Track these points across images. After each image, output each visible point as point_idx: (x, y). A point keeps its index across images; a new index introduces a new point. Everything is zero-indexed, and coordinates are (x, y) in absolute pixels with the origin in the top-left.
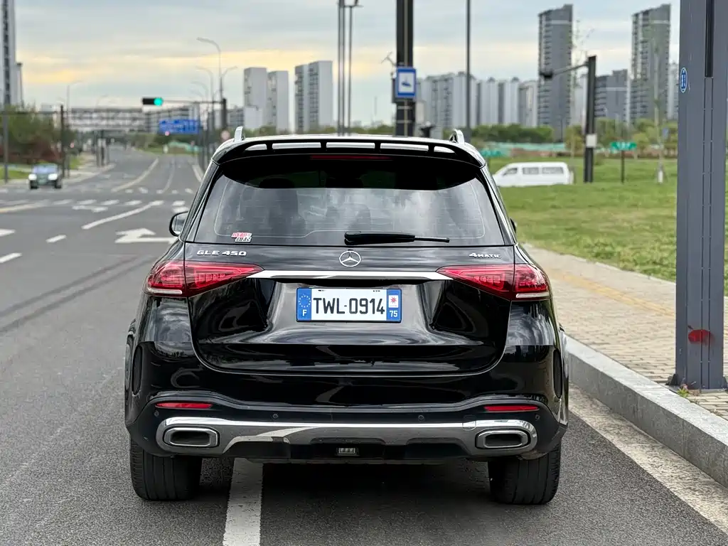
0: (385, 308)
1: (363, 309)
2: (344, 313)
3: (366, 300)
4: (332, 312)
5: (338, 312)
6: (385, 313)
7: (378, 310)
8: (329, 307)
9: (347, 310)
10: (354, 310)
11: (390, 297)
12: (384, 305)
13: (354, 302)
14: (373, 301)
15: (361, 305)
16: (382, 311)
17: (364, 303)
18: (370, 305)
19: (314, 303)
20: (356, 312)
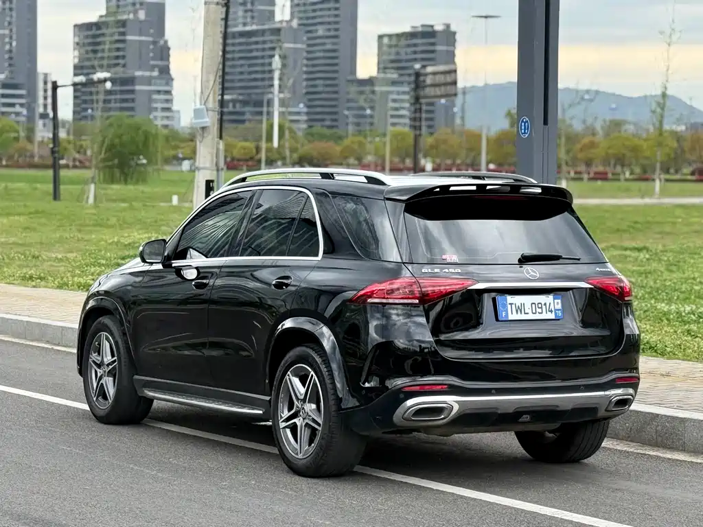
0: (553, 310)
1: (540, 310)
2: (527, 313)
3: (541, 303)
4: (521, 313)
5: (525, 313)
6: (553, 313)
7: (549, 311)
8: (519, 309)
9: (530, 311)
10: (534, 311)
11: (556, 301)
12: (552, 307)
13: (534, 305)
14: (545, 304)
15: (539, 308)
16: (551, 311)
17: (540, 306)
18: (544, 307)
19: (509, 306)
20: (535, 313)
